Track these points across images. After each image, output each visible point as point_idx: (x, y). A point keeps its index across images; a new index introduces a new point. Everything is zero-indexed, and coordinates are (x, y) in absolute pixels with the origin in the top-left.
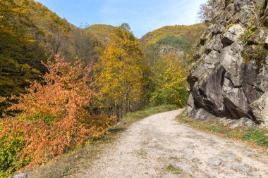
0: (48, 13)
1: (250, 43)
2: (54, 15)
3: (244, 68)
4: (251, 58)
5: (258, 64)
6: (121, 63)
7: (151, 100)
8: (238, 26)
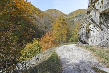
0: (32, 6)
1: (87, 28)
2: (34, 7)
3: (86, 33)
4: (87, 31)
5: (88, 32)
6: (60, 28)
7: (69, 40)
8: (85, 24)
